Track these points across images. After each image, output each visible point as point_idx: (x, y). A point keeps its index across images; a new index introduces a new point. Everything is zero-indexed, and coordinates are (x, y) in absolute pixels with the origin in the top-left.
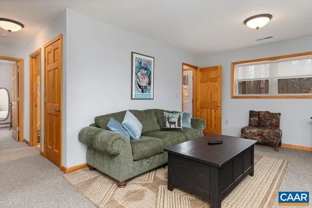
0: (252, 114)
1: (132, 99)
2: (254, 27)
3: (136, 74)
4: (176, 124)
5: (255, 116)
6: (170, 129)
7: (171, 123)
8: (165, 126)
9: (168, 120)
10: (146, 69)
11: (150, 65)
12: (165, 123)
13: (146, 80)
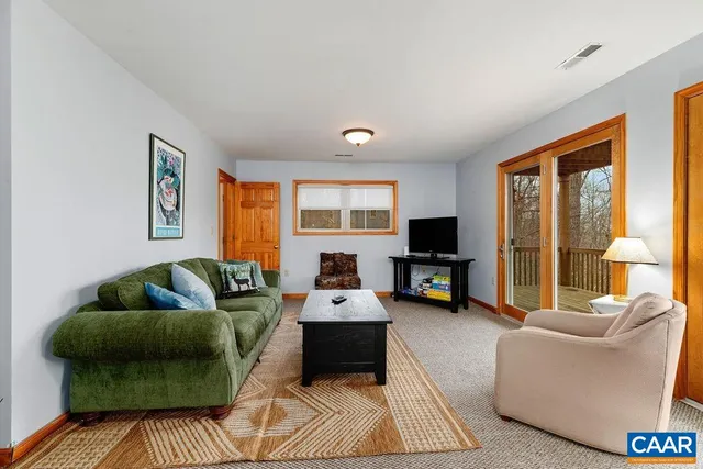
0: (324, 257)
1: (150, 237)
2: (355, 142)
3: (158, 183)
4: (250, 283)
5: (328, 260)
6: (240, 294)
7: (239, 282)
8: (228, 288)
9: (234, 277)
10: (173, 175)
11: (179, 166)
12: (228, 283)
13: (173, 198)
